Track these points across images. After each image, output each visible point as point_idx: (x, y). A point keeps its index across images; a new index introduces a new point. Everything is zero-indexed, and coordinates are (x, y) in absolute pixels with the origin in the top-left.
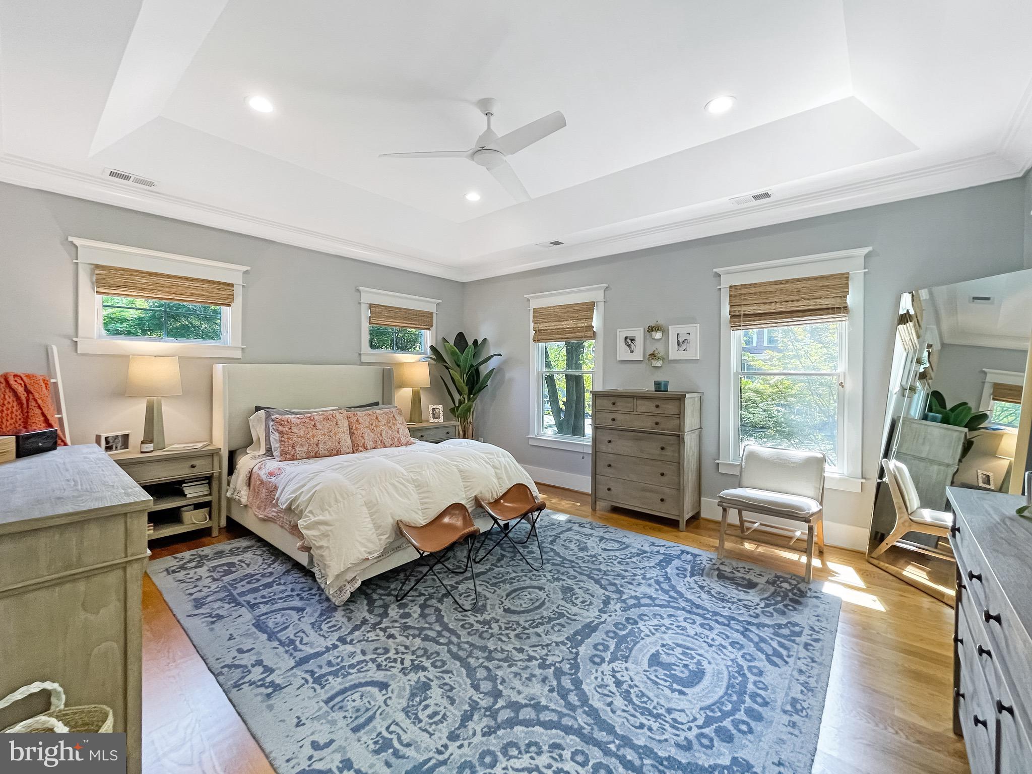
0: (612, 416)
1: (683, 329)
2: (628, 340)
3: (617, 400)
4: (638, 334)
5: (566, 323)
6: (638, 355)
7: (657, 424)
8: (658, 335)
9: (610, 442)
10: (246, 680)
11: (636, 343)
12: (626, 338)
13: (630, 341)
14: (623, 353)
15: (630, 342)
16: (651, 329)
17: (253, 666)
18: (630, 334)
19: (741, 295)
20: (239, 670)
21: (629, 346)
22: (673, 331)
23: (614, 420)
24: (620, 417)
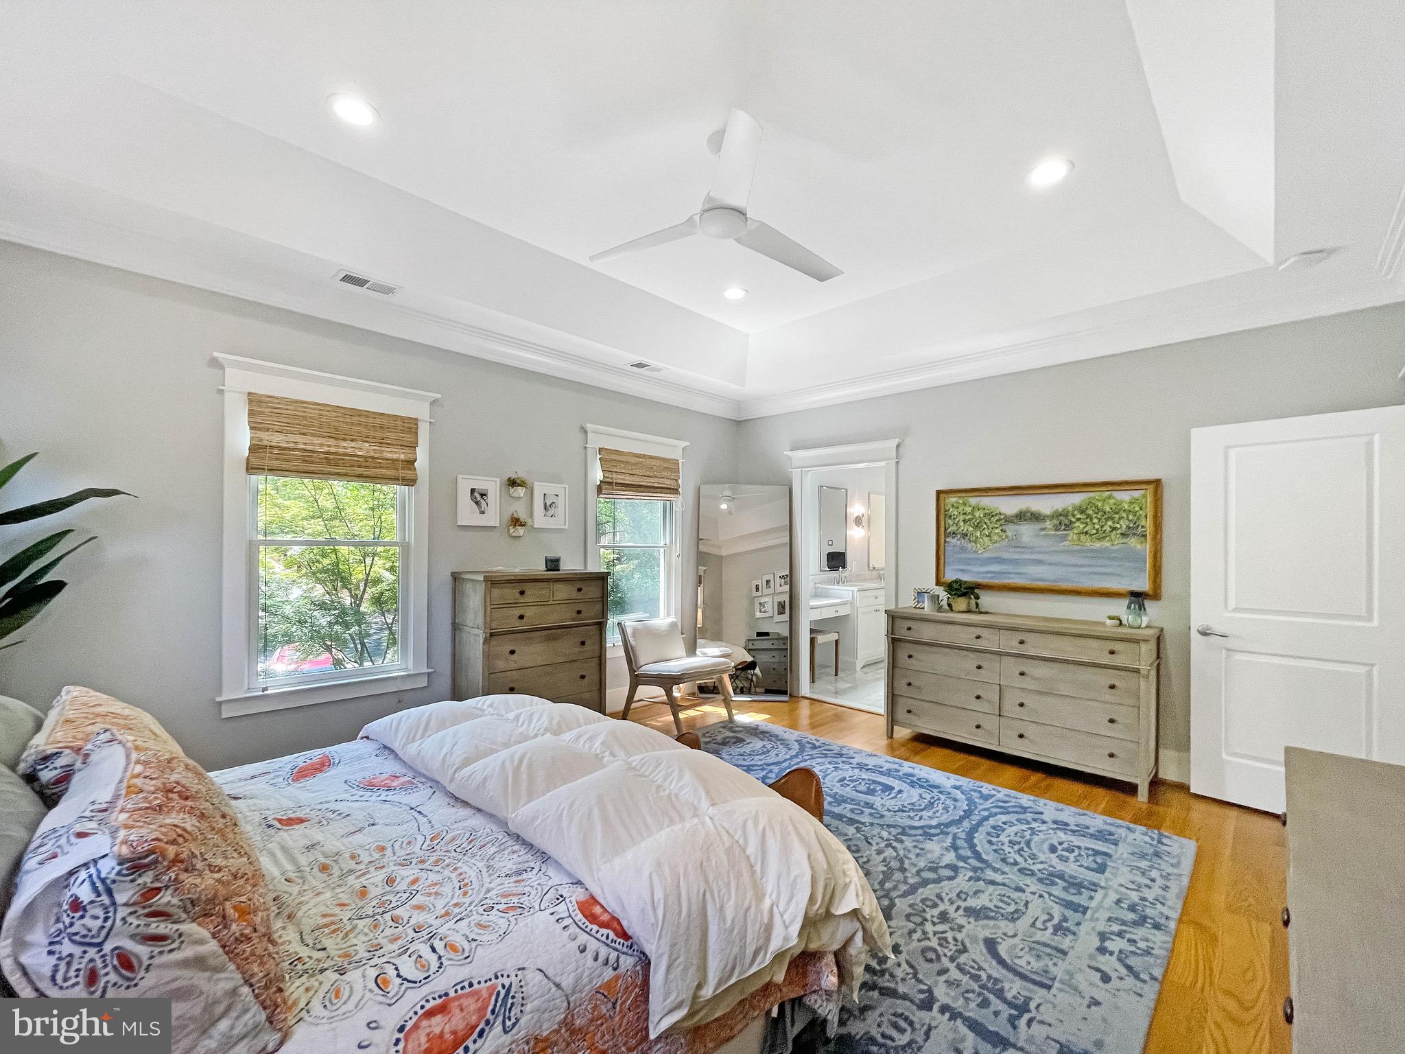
0: (518, 612)
1: (552, 488)
2: (476, 494)
3: (526, 586)
4: (493, 487)
5: (353, 444)
6: (492, 518)
7: (579, 612)
8: (520, 491)
9: (512, 652)
10: (1133, 949)
11: (489, 501)
12: (473, 491)
13: (479, 496)
14: (467, 514)
15: (479, 498)
16: (513, 483)
17: (1111, 953)
18: (479, 485)
19: (611, 460)
20: (1128, 962)
21: (477, 503)
22: (539, 489)
23: (521, 617)
24: (529, 612)
